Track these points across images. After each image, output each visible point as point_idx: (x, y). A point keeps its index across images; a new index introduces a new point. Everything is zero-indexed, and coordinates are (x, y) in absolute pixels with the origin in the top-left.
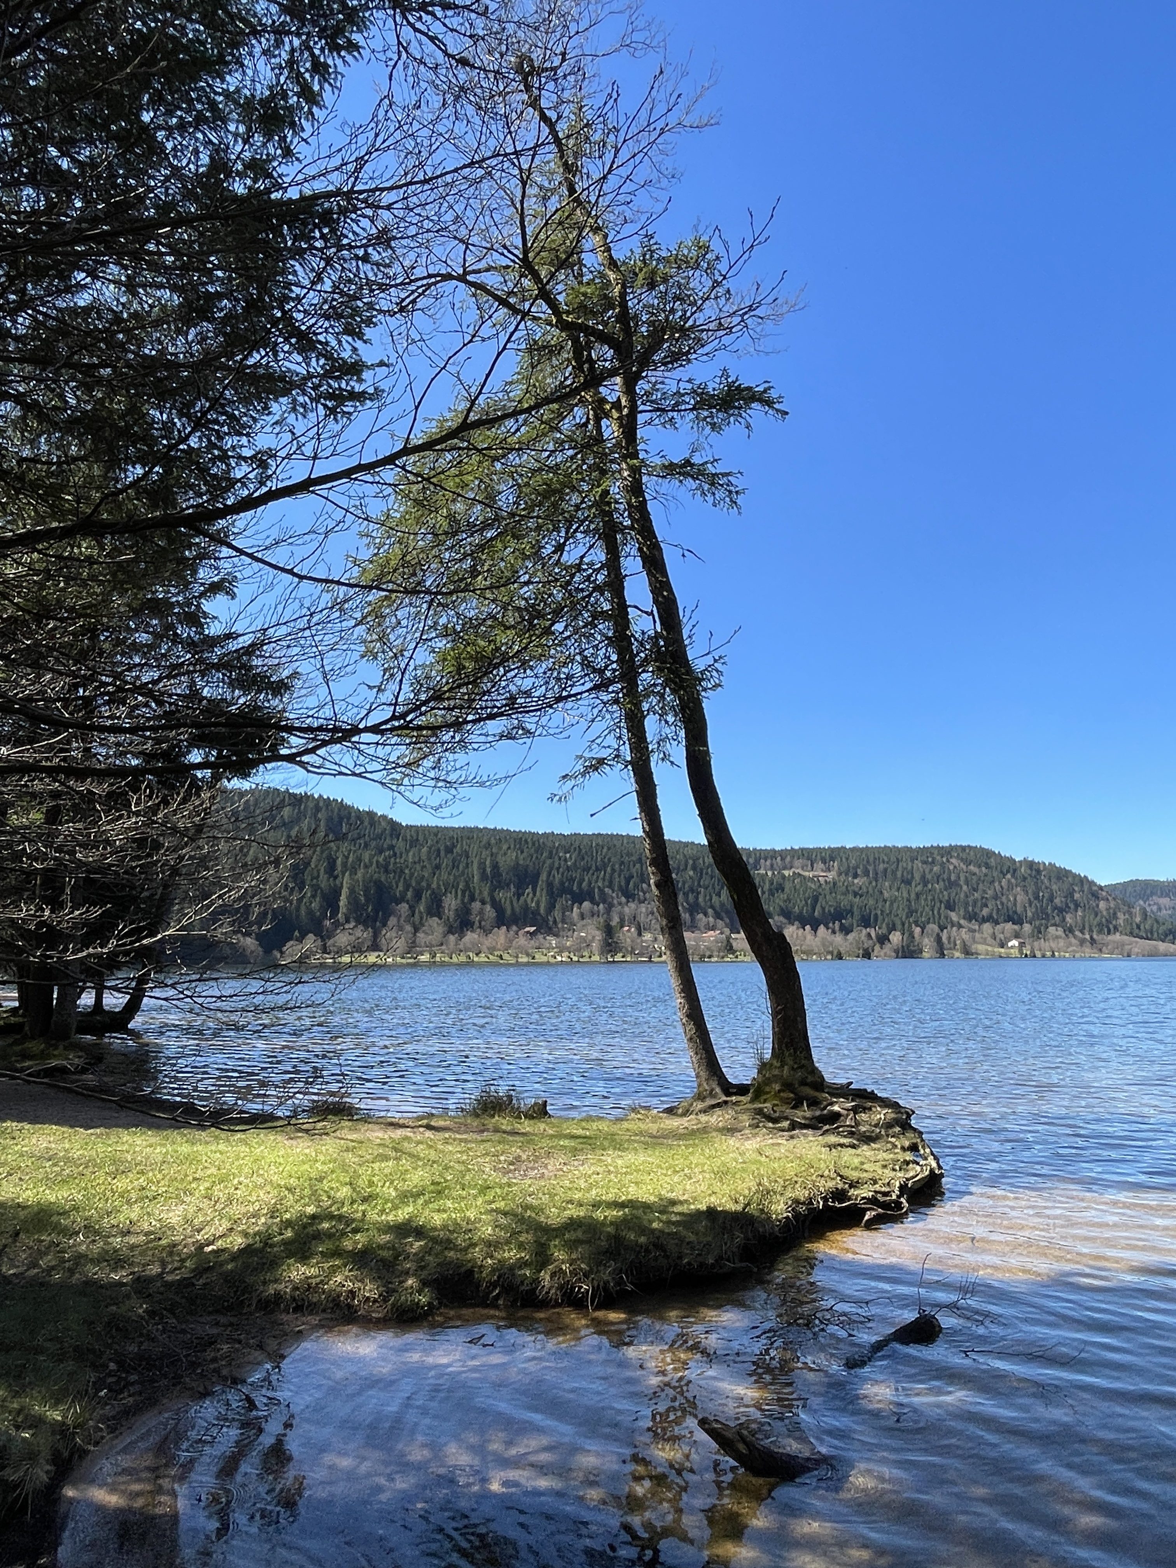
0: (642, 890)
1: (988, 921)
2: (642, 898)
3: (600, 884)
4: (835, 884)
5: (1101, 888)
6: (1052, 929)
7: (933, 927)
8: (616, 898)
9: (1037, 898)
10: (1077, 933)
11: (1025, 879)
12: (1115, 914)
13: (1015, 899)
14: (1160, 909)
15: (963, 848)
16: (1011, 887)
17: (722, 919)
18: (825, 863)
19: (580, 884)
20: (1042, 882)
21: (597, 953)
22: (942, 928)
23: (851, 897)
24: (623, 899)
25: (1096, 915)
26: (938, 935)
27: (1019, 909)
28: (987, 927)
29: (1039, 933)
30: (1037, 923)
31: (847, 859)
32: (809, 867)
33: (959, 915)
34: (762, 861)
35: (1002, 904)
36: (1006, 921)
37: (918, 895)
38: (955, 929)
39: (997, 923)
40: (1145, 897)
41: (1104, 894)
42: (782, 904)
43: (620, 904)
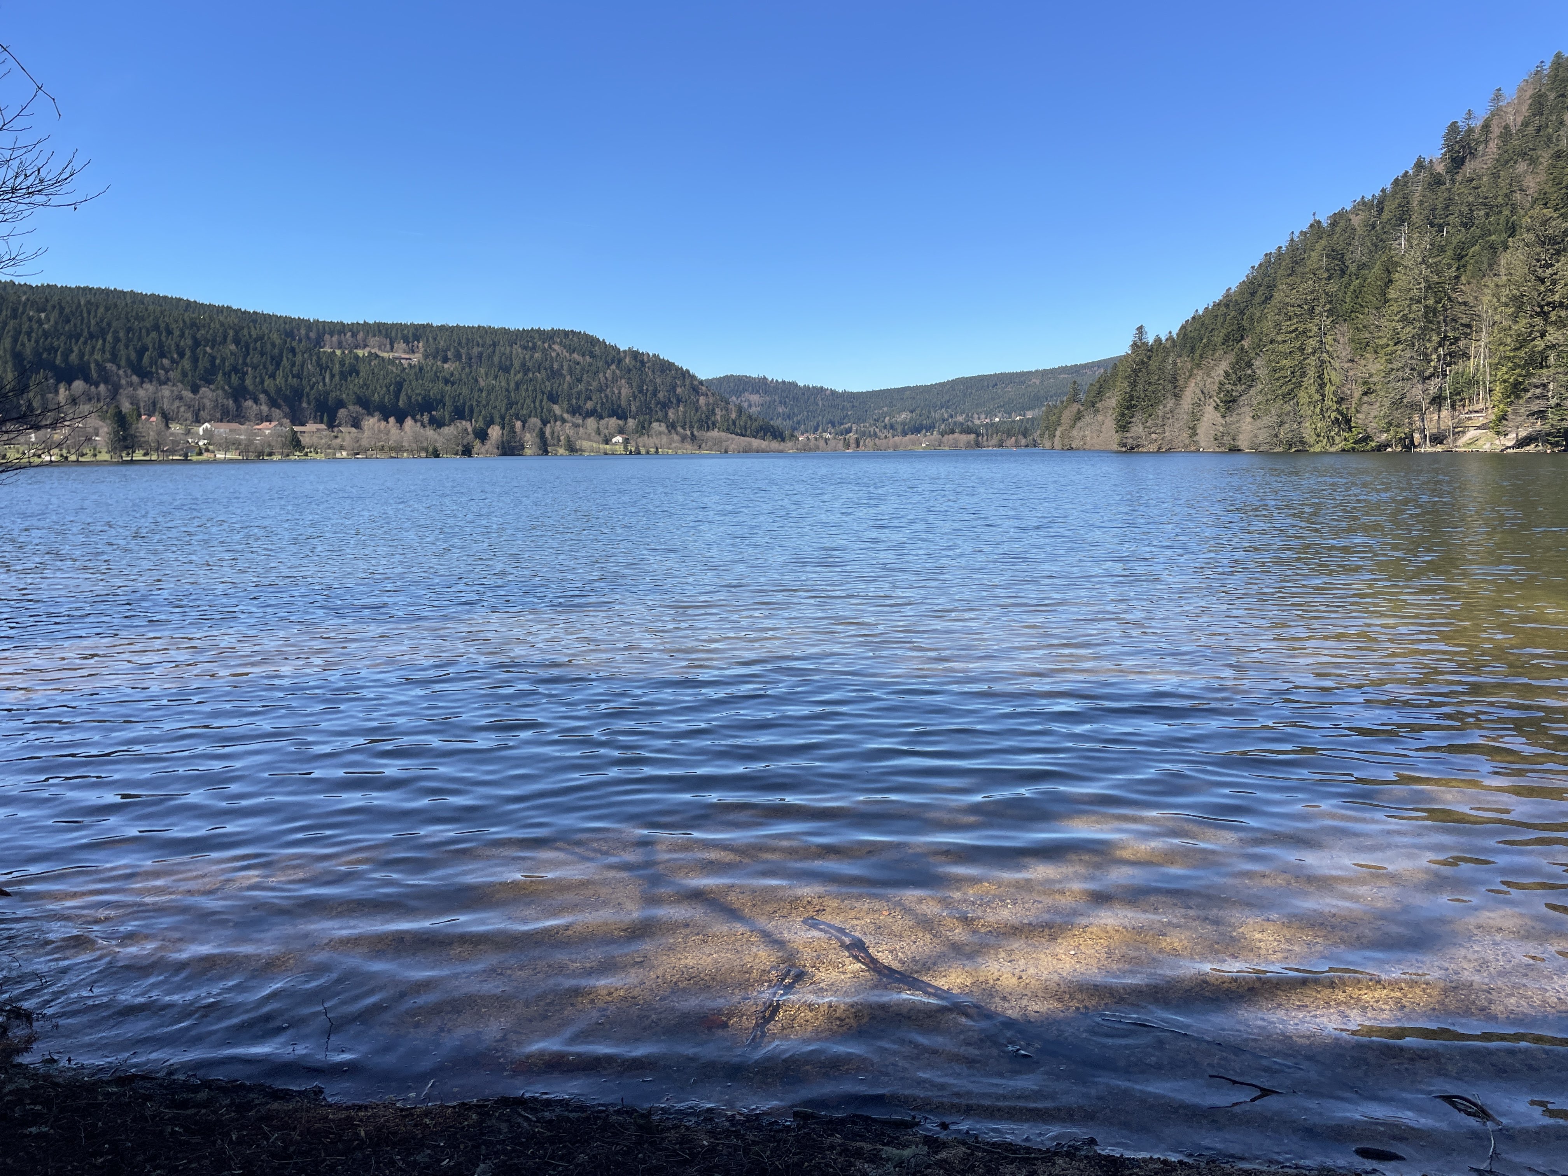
0: (163, 368)
1: (592, 415)
2: (163, 378)
3: (97, 356)
4: (421, 369)
5: (701, 383)
6: (655, 425)
7: (535, 421)
8: (124, 376)
9: (641, 391)
10: (679, 429)
11: (629, 371)
12: (713, 410)
13: (620, 393)
14: (750, 406)
15: (566, 334)
16: (615, 379)
17: (279, 407)
18: (408, 344)
19: (66, 356)
20: (646, 374)
21: (104, 450)
22: (545, 423)
23: (441, 385)
24: (135, 379)
25: (697, 410)
26: (541, 429)
27: (624, 403)
28: (591, 422)
29: (643, 429)
30: (642, 418)
31: (435, 339)
32: (388, 346)
33: (562, 408)
34: (327, 337)
35: (606, 396)
36: (610, 416)
37: (518, 385)
38: (558, 423)
39: (601, 418)
40: (739, 393)
41: (704, 388)
42: (356, 389)
43: (131, 384)
